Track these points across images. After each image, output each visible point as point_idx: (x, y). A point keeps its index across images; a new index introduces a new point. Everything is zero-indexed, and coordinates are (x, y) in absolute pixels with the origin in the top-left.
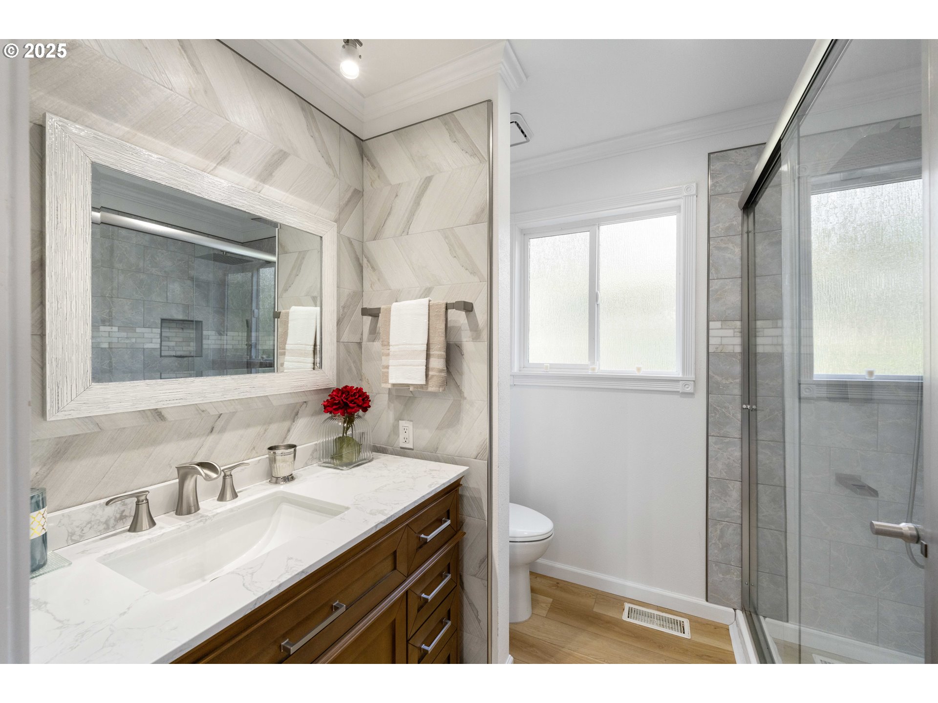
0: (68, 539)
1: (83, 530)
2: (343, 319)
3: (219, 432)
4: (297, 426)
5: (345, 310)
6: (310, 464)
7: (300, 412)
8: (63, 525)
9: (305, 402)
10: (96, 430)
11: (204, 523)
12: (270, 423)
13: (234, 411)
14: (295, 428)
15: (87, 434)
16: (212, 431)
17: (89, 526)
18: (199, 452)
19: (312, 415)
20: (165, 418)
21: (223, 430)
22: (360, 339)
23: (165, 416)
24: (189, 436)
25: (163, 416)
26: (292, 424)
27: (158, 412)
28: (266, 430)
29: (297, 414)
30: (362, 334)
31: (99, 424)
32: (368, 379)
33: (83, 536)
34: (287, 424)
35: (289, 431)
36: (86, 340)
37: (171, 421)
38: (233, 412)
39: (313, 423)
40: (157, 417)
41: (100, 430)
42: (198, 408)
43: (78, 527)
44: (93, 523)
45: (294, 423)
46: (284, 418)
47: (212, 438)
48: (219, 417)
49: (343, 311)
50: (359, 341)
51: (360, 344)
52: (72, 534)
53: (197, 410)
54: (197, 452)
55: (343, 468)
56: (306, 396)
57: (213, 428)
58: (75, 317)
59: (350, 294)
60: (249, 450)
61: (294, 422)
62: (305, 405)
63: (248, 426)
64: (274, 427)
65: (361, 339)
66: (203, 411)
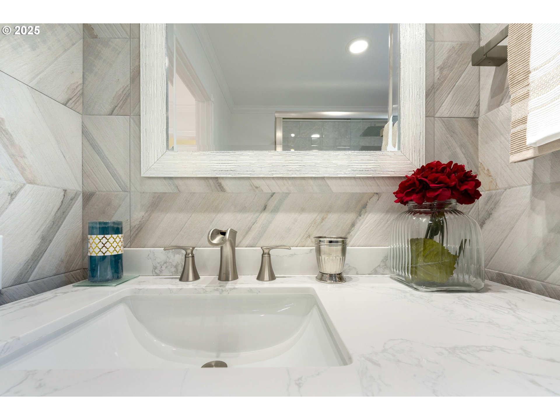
0: (153, 270)
1: (161, 267)
2: (441, 84)
3: (272, 211)
4: (365, 222)
5: (445, 72)
6: (382, 272)
7: (369, 205)
8: (150, 258)
9: (377, 194)
10: (176, 191)
11: (220, 293)
12: (328, 212)
13: (288, 192)
14: (362, 224)
15: (171, 193)
16: (265, 209)
17: (165, 265)
18: (253, 227)
19: (388, 212)
20: (224, 189)
21: (276, 210)
22: (475, 112)
23: (224, 187)
24: (244, 209)
25: (222, 187)
26: (357, 218)
27: (219, 183)
28: (323, 219)
29: (365, 206)
30: (478, 105)
31: (178, 187)
32: (488, 170)
33: (162, 272)
34: (350, 217)
35: (353, 225)
36: (163, 115)
37: (229, 193)
38: (286, 193)
39: (389, 222)
40: (218, 188)
41: (178, 192)
42: (252, 184)
43: (159, 263)
44: (168, 264)
45: (360, 218)
46: (346, 209)
47: (264, 217)
48: (272, 196)
49: (441, 73)
50: (472, 115)
51: (474, 120)
52: (155, 268)
53: (251, 186)
54: (251, 227)
55: (419, 288)
56: (378, 186)
57: (266, 205)
58: (156, 96)
59: (453, 48)
60: (303, 236)
61: (360, 216)
62: (375, 198)
63: (302, 210)
64: (333, 217)
65: (477, 111)
66: (257, 188)
